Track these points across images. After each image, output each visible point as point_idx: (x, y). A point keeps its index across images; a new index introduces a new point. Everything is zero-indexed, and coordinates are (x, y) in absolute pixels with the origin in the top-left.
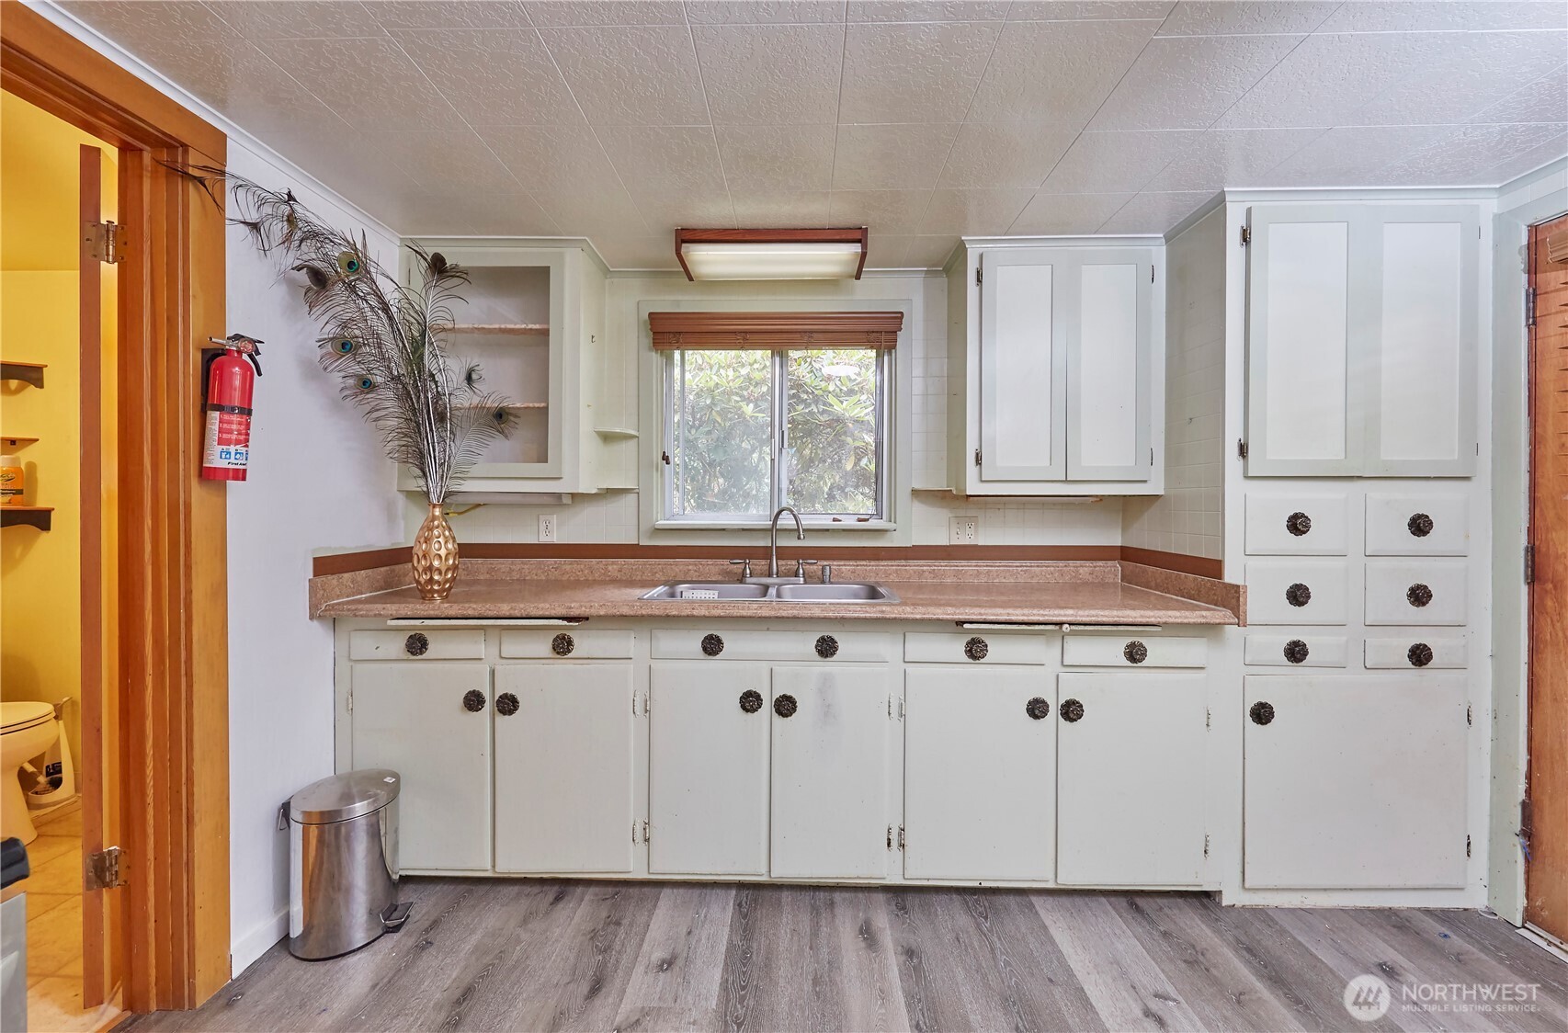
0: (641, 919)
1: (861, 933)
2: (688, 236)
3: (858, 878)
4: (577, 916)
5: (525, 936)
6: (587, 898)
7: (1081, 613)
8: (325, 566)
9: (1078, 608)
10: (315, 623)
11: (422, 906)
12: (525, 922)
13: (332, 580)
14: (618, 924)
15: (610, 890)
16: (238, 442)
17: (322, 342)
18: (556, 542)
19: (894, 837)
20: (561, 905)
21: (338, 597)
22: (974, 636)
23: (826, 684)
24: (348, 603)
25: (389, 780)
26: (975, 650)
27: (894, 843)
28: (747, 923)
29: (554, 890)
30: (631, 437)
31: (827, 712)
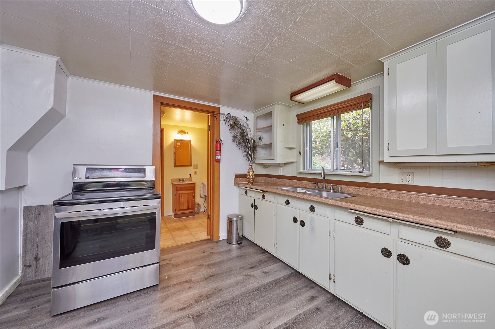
0: (271, 264)
1: (311, 297)
2: (294, 94)
3: (321, 284)
4: (262, 257)
5: (252, 255)
6: (266, 256)
7: (401, 215)
8: (237, 176)
9: (399, 212)
10: (235, 186)
11: (244, 243)
12: (254, 253)
13: (238, 179)
14: (266, 262)
15: (272, 257)
16: (219, 155)
17: (232, 137)
18: (282, 175)
19: (332, 277)
20: (261, 254)
21: (239, 182)
22: (358, 216)
23: (312, 220)
24: (241, 183)
25: (240, 216)
26: (359, 221)
27: (332, 279)
28: (288, 278)
29: (263, 251)
30: (295, 148)
31: (312, 229)
